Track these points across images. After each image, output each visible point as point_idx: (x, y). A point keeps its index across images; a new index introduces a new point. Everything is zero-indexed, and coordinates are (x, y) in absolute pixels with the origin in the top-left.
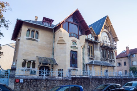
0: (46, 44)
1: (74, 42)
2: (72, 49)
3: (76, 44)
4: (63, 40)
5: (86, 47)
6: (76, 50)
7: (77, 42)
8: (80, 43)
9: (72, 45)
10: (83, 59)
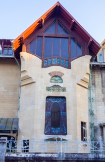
0: (6, 90)
1: (56, 76)
2: (51, 94)
3: (62, 79)
4: (28, 76)
5: (101, 84)
6: (61, 94)
7: (63, 74)
8: (74, 77)
9: (51, 85)
10: (92, 113)
